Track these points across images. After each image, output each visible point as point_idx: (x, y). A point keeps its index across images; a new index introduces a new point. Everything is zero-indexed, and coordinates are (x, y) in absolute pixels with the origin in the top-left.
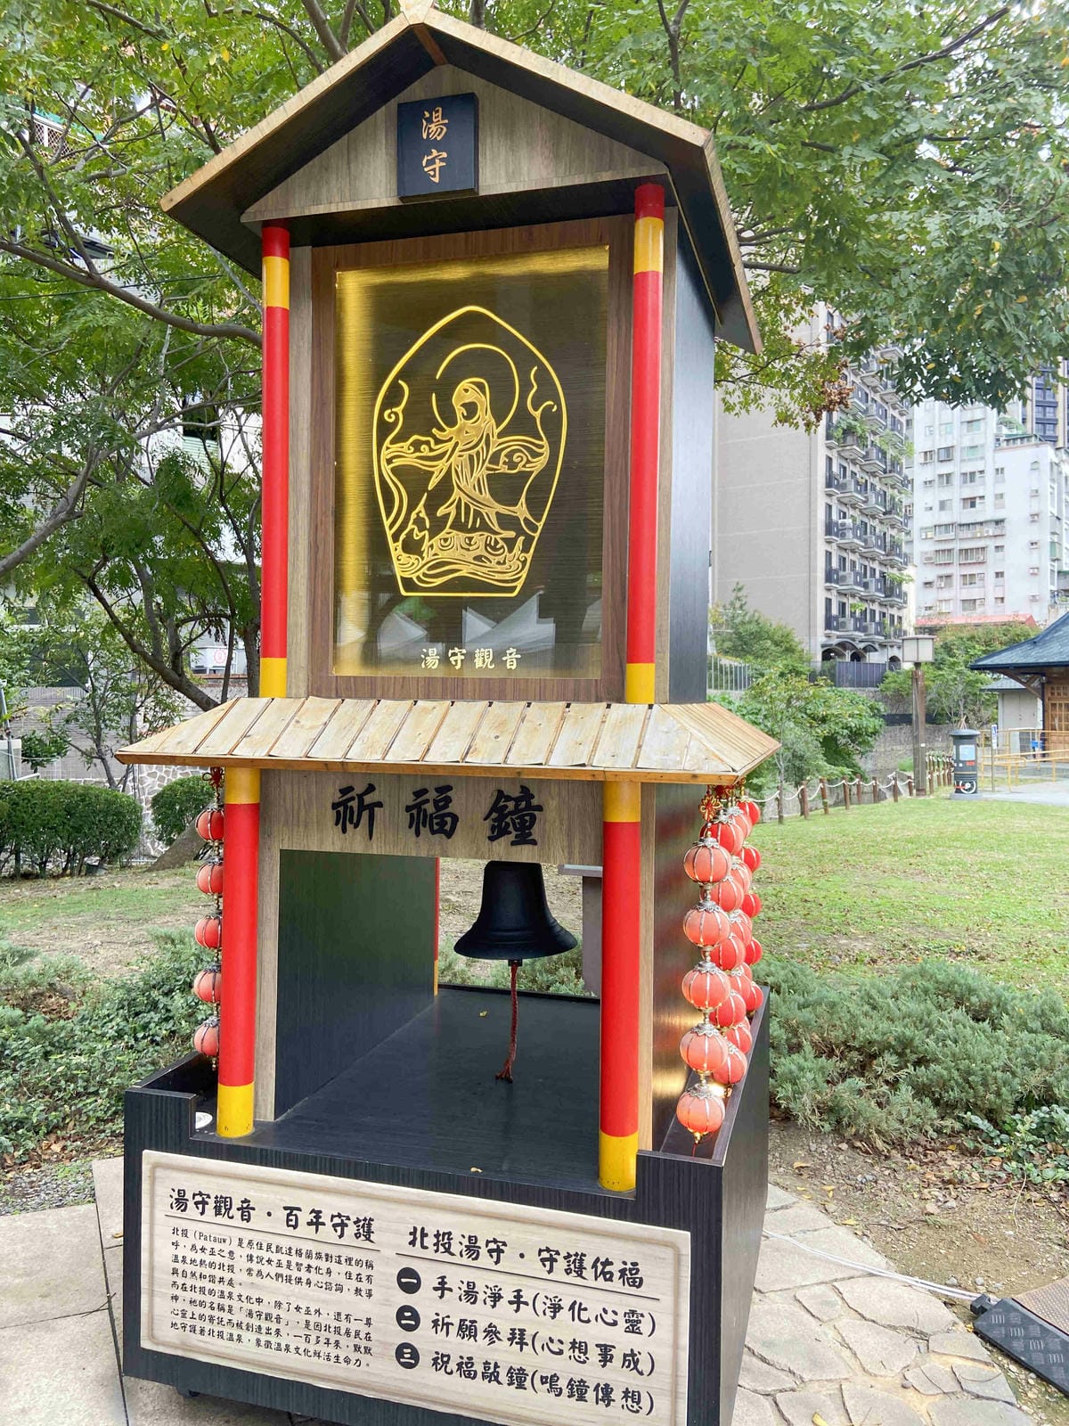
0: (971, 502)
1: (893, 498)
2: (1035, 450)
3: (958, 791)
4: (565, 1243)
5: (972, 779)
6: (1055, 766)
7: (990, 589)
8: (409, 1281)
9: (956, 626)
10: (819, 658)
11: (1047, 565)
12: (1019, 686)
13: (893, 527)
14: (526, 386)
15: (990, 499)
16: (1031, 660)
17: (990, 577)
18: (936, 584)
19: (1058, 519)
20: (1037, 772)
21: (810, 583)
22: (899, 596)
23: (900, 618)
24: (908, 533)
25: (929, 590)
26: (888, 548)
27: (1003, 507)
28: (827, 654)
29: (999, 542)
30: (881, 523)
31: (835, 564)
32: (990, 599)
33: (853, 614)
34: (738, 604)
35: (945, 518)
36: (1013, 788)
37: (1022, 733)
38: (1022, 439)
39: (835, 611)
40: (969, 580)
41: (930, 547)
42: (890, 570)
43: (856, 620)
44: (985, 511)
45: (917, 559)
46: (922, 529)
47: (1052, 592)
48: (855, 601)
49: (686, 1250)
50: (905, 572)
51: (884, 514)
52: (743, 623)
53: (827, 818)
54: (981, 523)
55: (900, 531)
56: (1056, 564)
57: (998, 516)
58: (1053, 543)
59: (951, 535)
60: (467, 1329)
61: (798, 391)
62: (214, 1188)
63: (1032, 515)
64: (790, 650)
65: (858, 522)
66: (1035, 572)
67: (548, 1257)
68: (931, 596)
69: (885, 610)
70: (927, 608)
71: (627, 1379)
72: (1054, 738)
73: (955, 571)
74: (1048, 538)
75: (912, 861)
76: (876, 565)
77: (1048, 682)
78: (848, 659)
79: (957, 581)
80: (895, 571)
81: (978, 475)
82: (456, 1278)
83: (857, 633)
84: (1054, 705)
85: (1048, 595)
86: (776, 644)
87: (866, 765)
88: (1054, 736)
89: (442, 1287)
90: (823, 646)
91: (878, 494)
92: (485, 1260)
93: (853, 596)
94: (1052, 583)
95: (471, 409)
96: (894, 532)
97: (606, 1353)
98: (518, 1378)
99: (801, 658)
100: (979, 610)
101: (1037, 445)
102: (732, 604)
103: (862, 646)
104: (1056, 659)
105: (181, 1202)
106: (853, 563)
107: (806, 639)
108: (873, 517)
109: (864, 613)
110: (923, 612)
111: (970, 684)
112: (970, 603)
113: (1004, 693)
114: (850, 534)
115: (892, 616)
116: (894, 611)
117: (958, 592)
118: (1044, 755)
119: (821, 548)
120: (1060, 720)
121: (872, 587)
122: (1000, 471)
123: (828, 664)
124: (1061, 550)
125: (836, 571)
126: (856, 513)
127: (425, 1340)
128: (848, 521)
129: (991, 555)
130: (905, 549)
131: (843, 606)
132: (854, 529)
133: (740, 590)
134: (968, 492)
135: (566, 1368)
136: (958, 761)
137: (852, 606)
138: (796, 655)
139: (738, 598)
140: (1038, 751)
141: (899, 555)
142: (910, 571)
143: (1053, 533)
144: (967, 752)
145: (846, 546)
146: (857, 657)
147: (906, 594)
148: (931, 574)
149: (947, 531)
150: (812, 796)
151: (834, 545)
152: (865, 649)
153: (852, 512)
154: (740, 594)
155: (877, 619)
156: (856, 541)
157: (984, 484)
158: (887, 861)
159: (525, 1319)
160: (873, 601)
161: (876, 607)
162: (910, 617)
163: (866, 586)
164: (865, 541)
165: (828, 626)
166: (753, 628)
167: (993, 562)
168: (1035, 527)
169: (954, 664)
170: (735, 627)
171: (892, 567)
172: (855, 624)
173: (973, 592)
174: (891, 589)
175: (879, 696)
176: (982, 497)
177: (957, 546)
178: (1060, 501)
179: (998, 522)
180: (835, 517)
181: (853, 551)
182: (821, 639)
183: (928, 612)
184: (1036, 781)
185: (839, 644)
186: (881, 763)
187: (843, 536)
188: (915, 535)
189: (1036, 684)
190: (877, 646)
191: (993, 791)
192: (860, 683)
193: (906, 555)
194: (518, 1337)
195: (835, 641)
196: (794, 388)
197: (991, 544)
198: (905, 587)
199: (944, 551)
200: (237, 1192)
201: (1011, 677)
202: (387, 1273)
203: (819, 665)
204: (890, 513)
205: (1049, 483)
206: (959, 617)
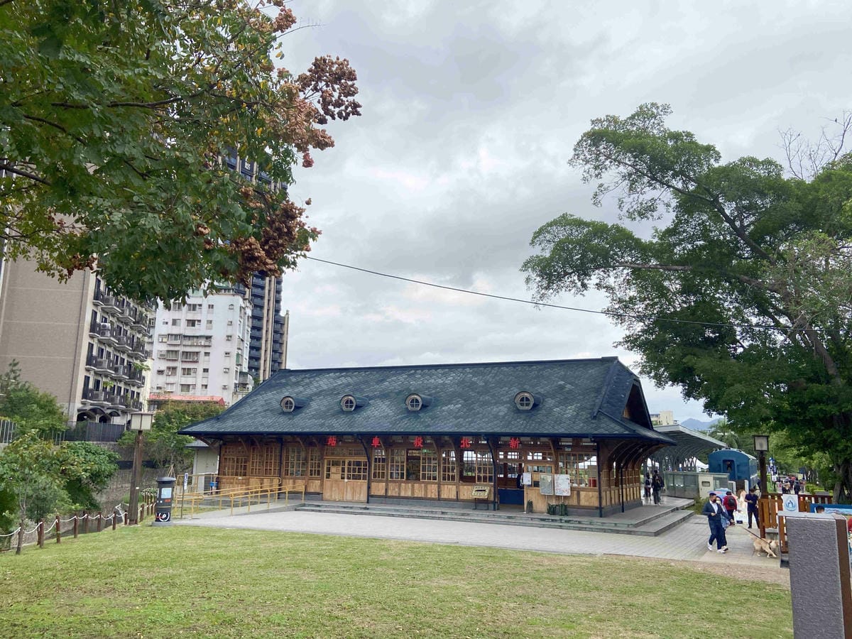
0: (192, 323)
1: (141, 313)
2: (232, 297)
3: (157, 520)
5: (167, 511)
6: (223, 500)
7: (199, 379)
9: (175, 401)
10: (75, 419)
11: (234, 368)
12: (204, 445)
13: (139, 332)
15: (204, 323)
16: (215, 430)
17: (200, 371)
18: (165, 373)
19: (242, 340)
20: (212, 503)
21: (75, 365)
22: (139, 379)
23: (138, 394)
24: (151, 337)
25: (161, 376)
26: (135, 344)
27: (211, 329)
28: (80, 418)
29: (207, 350)
30: (131, 328)
31: (95, 353)
32: (199, 386)
33: (104, 389)
34: (12, 375)
35: (175, 330)
36: (195, 515)
37: (206, 476)
38: (225, 290)
39: (91, 386)
40: (187, 372)
41: (164, 348)
42: (135, 361)
43: (106, 393)
44: (200, 330)
45: (155, 355)
46: (159, 335)
47: (236, 384)
48: (107, 380)
50: (145, 363)
51: (134, 323)
52: (14, 390)
53: (58, 547)
54: (197, 337)
55: (144, 335)
56: (239, 367)
57: (208, 333)
58: (238, 355)
59: (178, 342)
61: (56, 254)
63: (228, 336)
64: (52, 412)
65: (115, 326)
66: (226, 371)
68: (161, 380)
69: (128, 388)
70: (158, 388)
72: (224, 480)
73: (179, 365)
74: (236, 351)
75: (109, 580)
76: (125, 357)
77: (224, 444)
78: (97, 421)
79: (179, 371)
80: (138, 362)
81: (198, 307)
83: (106, 403)
84: (226, 459)
85: (233, 386)
86: (41, 407)
87: (100, 498)
88: (224, 479)
90: (79, 410)
91: (131, 310)
93: (106, 376)
94: (236, 379)
96: (140, 336)
99: (60, 419)
100: (192, 392)
101: (234, 295)
102: (8, 375)
103: (109, 411)
104: (229, 430)
106: (109, 353)
107: (67, 405)
108: (127, 324)
109: (113, 389)
110: (155, 391)
111: (179, 442)
112: (186, 387)
113: (199, 449)
114: (108, 334)
115: (133, 392)
116: (135, 389)
117: (180, 379)
118: (217, 493)
119: (86, 340)
120: (229, 469)
121: (121, 371)
122: (211, 307)
123: (81, 424)
124: (242, 359)
125: (95, 358)
126: (114, 320)
128: (108, 325)
129: (202, 357)
130: (147, 347)
131: (97, 383)
132: (112, 331)
133: (15, 365)
134: (191, 316)
136: (160, 499)
137: (104, 383)
138: (57, 416)
139: (13, 371)
141: (142, 352)
142: (149, 362)
143: (239, 349)
144: (166, 493)
145: (105, 342)
146: (104, 419)
147: (144, 378)
148: (163, 365)
149: (176, 339)
150: (49, 529)
151: (96, 340)
152: (111, 414)
153: (111, 318)
154: (15, 368)
155: (122, 393)
156: (112, 338)
157: (201, 313)
158: (89, 583)
160: (120, 381)
161: (122, 385)
162: (146, 394)
163: (116, 370)
164: (119, 340)
165: (85, 396)
166: (22, 394)
167: (203, 362)
168: (229, 343)
169: (170, 428)
170: (8, 393)
171: (136, 359)
172: (105, 396)
173: (188, 380)
174: (135, 375)
175: (116, 448)
176: (199, 321)
177: (181, 349)
178: (244, 329)
179: (208, 338)
180: (98, 320)
181: (110, 346)
182: (78, 405)
183: (158, 391)
184: (210, 510)
185: (91, 410)
186: (113, 497)
187: (103, 334)
188: (155, 339)
189: (217, 445)
190: (120, 413)
191: (181, 518)
192: (103, 438)
193: (147, 352)
195: (88, 407)
196: (52, 252)
197: (203, 350)
198: (144, 373)
199: (172, 351)
201: (202, 440)
203: (75, 424)
204: (138, 323)
205: (239, 318)
206: (178, 395)
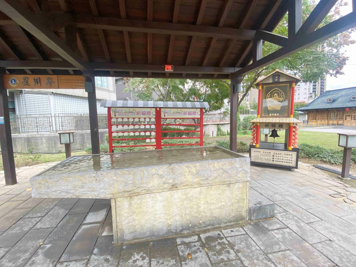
4: (286, 153)
6: (309, 125)
7: (297, 97)
8: (273, 156)
12: (303, 113)
14: (281, 94)
16: (306, 109)
20: (306, 126)
29: (299, 89)
32: (297, 99)
34: (254, 101)
37: (303, 120)
47: (308, 97)
49: (296, 153)
56: (309, 92)
58: (309, 88)
60: (278, 159)
62: (257, 150)
66: (305, 93)
67: (285, 154)
71: (291, 162)
77: (309, 112)
82: (277, 156)
84: (309, 116)
88: (309, 121)
89: (276, 156)
92: (280, 154)
94: (309, 95)
95: (276, 96)
97: (289, 160)
98: (282, 162)
102: (253, 101)
104: (310, 109)
105: (254, 151)
113: (300, 114)
120: (311, 118)
127: (275, 160)
135: (286, 161)
139: (254, 100)
140: (306, 123)
143: (309, 87)
159: (283, 158)
166: (256, 105)
170: (254, 105)
189: (306, 113)
194: (282, 159)
197: (297, 89)
200: (259, 151)
201: (302, 112)
202: (272, 156)
